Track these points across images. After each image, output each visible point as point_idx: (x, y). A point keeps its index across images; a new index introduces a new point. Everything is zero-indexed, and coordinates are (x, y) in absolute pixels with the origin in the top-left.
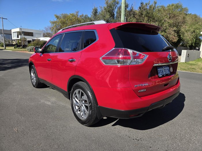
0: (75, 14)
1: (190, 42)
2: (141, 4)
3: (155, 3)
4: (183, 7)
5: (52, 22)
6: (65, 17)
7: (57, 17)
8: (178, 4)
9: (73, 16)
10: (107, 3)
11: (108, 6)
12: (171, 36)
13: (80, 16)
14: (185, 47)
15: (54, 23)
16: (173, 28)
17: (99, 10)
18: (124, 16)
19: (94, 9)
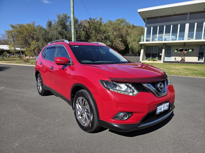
0: (32, 24)
1: (137, 50)
2: (90, 19)
3: (101, 19)
4: (127, 22)
5: (7, 31)
6: (21, 26)
7: (13, 27)
8: (123, 19)
9: (29, 25)
10: (58, 17)
11: (59, 21)
12: (118, 45)
13: (37, 26)
14: (134, 53)
15: (9, 32)
16: (119, 39)
17: (53, 23)
18: (74, 29)
19: (48, 21)
